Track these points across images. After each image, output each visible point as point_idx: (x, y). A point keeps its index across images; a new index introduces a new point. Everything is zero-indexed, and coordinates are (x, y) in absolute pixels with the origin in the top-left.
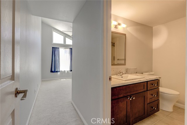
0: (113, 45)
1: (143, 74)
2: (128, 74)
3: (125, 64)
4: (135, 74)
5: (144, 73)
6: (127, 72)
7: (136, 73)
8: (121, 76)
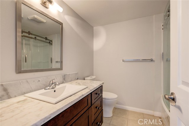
0: (50, 42)
1: (84, 79)
2: (67, 82)
3: (61, 69)
4: (76, 81)
5: (86, 78)
6: (65, 79)
7: (77, 79)
8: (53, 90)
